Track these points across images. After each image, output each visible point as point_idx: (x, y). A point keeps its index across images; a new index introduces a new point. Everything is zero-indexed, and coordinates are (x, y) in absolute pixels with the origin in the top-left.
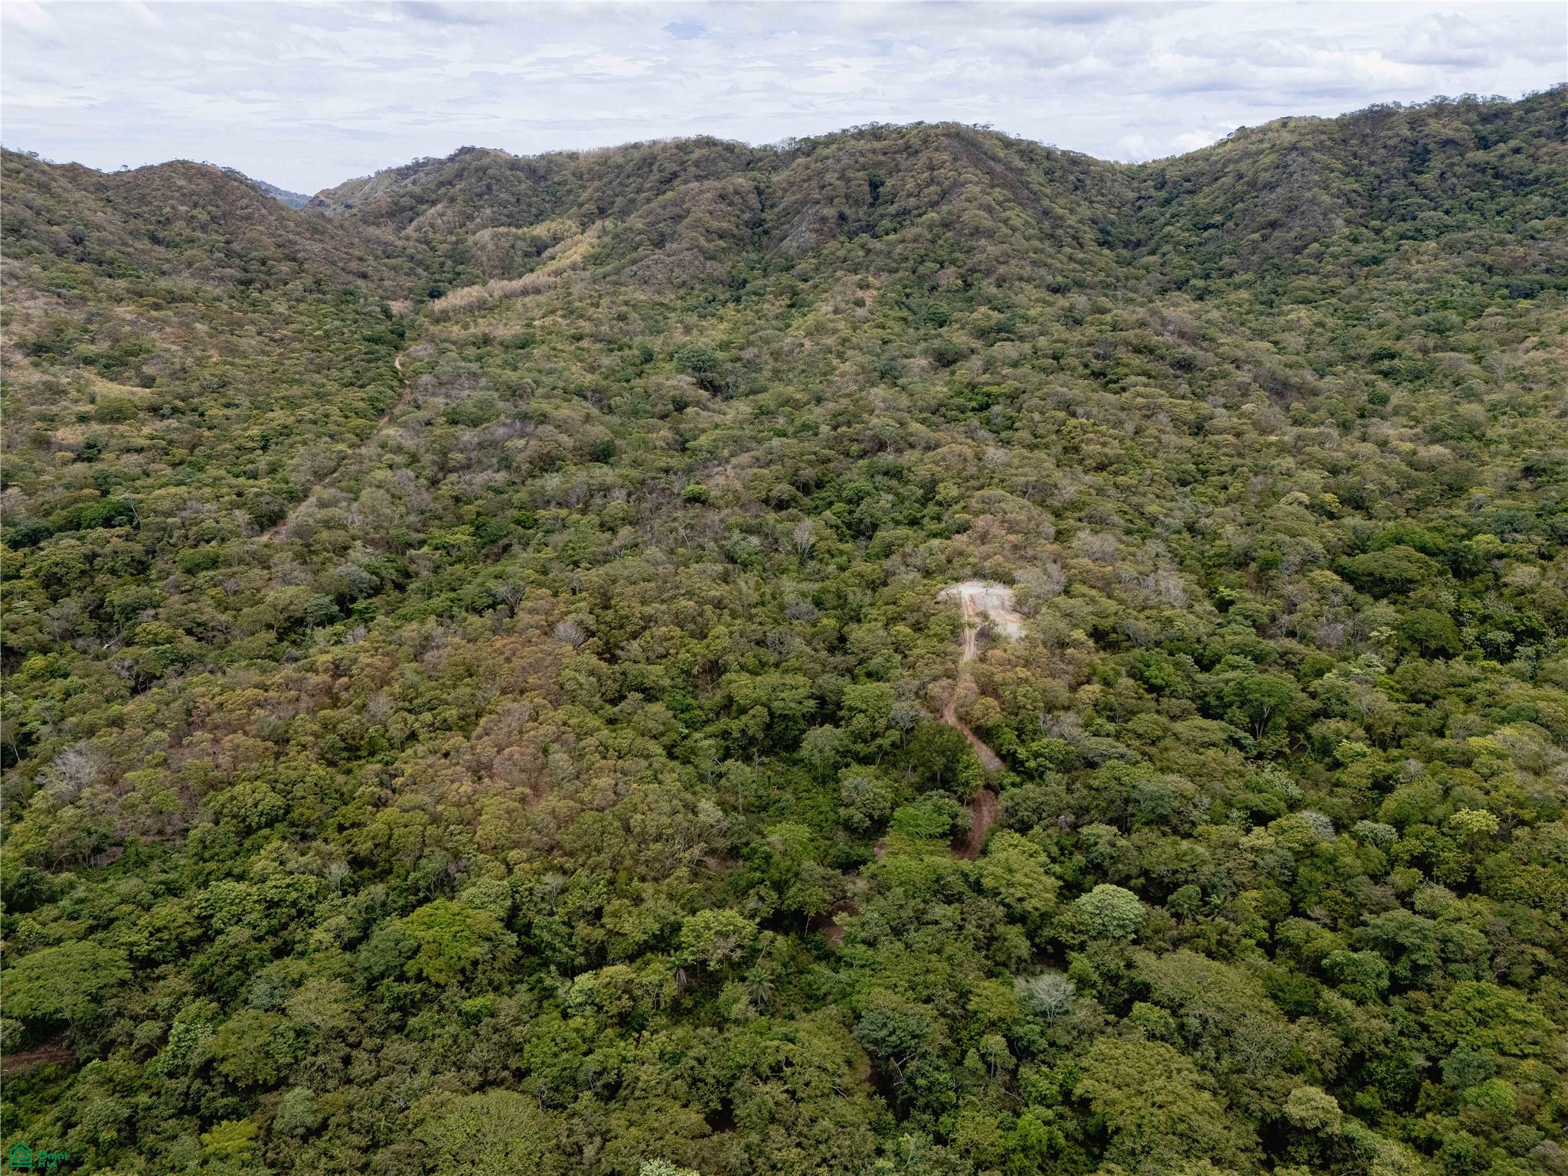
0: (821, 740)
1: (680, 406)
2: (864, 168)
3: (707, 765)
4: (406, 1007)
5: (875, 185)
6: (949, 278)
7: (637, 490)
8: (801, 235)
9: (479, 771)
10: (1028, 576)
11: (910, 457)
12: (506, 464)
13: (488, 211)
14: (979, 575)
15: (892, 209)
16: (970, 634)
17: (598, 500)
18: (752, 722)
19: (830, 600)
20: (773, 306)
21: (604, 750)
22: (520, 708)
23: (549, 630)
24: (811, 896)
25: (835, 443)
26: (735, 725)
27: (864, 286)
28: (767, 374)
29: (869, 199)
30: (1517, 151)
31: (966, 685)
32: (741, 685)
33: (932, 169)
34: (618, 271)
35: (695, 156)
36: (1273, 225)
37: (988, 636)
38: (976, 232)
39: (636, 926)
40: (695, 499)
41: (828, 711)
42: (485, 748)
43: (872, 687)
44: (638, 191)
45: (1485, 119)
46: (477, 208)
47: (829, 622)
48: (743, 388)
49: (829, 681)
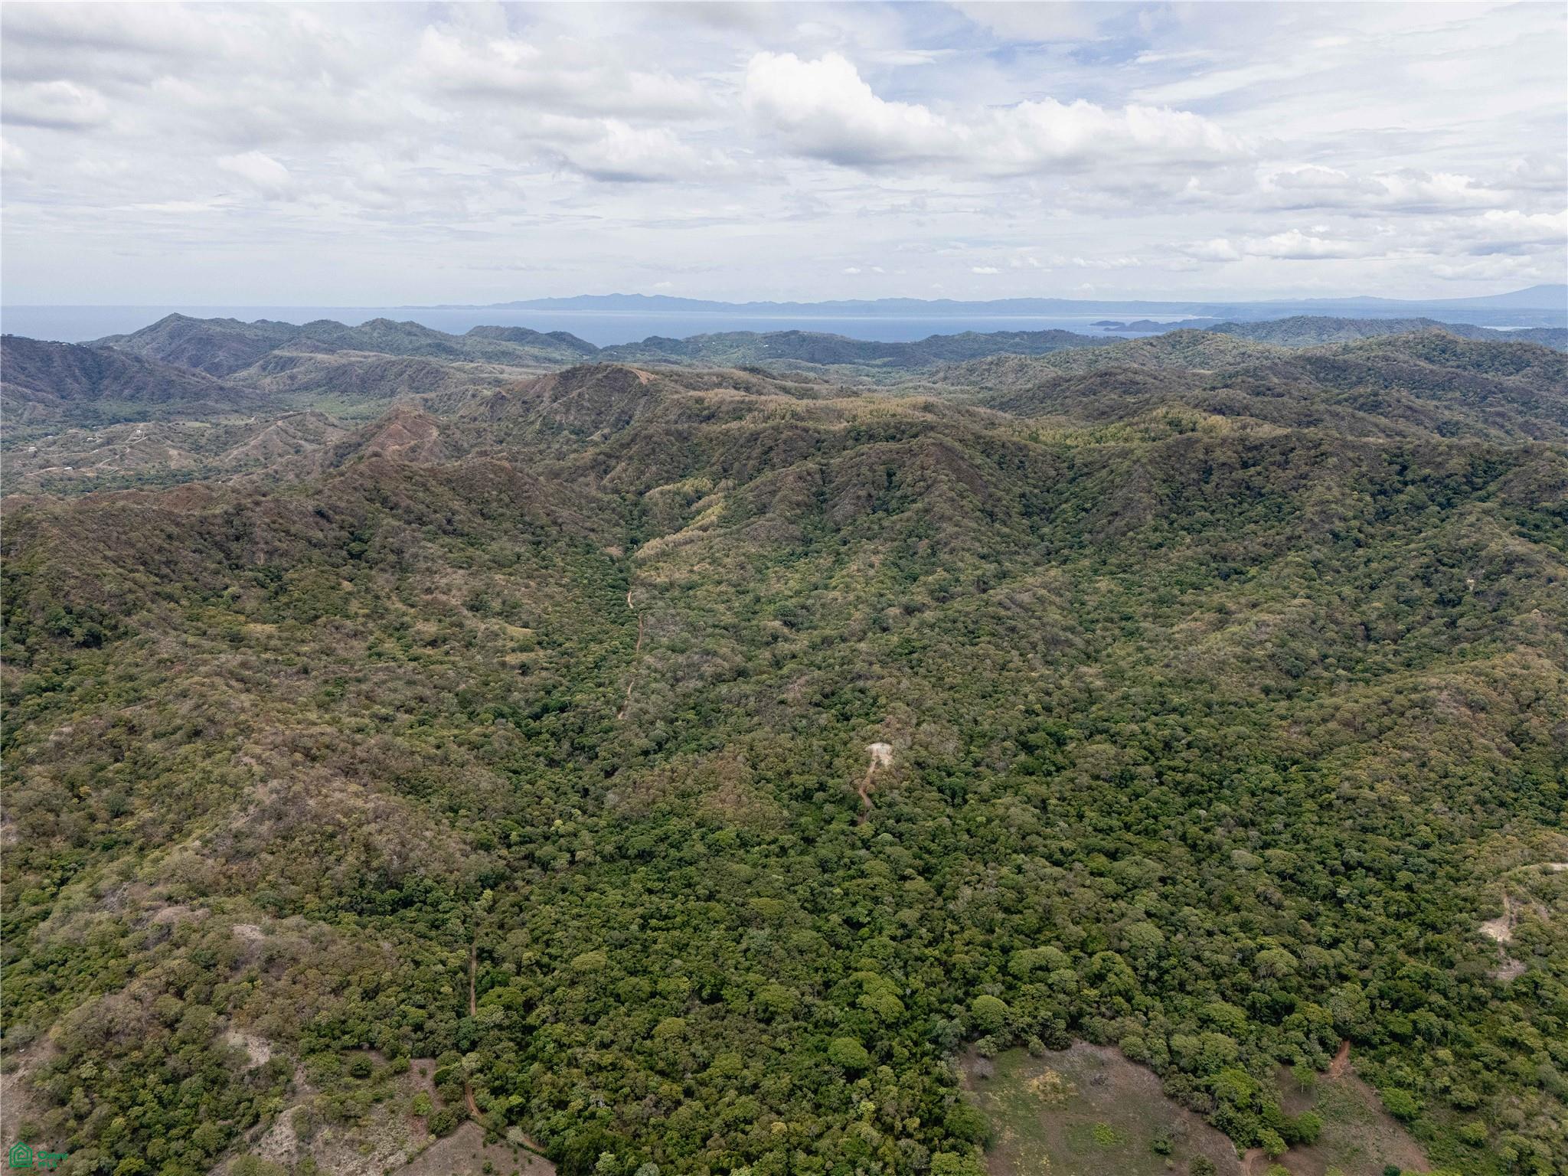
0: (819, 796)
1: (775, 638)
2: (884, 464)
3: (786, 802)
4: (718, 851)
5: (890, 475)
6: (923, 547)
7: (759, 696)
8: (845, 507)
9: (723, 801)
10: (898, 743)
11: (870, 683)
12: (701, 677)
13: (654, 468)
14: (882, 741)
15: (899, 494)
16: (873, 764)
17: (743, 701)
18: (799, 790)
19: (829, 748)
20: (826, 561)
21: (756, 797)
22: (730, 784)
23: (735, 759)
24: (811, 834)
25: (842, 674)
26: (794, 791)
27: (876, 552)
28: (818, 616)
29: (886, 484)
30: (1259, 474)
31: (867, 781)
32: (796, 779)
33: (923, 468)
34: (738, 531)
35: (783, 436)
36: (1116, 514)
37: (879, 764)
38: (942, 518)
39: (768, 838)
40: (782, 702)
41: (822, 787)
42: (723, 795)
43: (837, 780)
44: (748, 458)
45: (1249, 449)
46: (647, 466)
47: (827, 758)
48: (806, 625)
49: (824, 778)
